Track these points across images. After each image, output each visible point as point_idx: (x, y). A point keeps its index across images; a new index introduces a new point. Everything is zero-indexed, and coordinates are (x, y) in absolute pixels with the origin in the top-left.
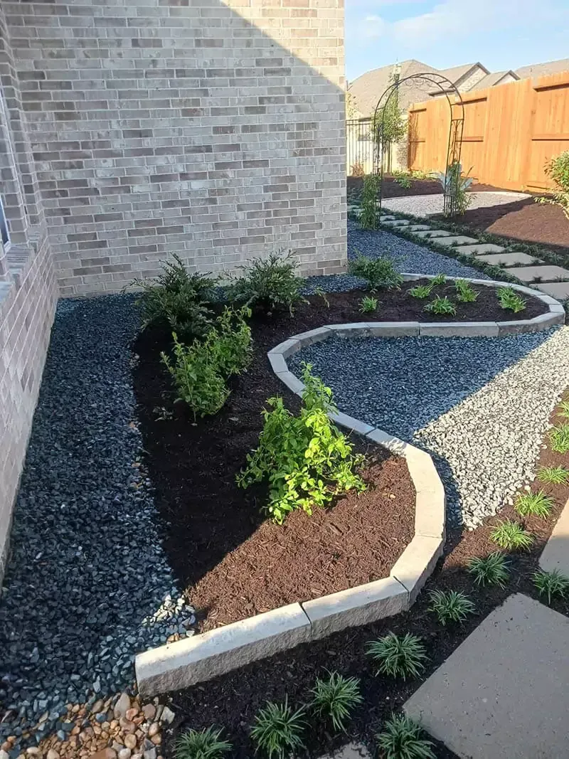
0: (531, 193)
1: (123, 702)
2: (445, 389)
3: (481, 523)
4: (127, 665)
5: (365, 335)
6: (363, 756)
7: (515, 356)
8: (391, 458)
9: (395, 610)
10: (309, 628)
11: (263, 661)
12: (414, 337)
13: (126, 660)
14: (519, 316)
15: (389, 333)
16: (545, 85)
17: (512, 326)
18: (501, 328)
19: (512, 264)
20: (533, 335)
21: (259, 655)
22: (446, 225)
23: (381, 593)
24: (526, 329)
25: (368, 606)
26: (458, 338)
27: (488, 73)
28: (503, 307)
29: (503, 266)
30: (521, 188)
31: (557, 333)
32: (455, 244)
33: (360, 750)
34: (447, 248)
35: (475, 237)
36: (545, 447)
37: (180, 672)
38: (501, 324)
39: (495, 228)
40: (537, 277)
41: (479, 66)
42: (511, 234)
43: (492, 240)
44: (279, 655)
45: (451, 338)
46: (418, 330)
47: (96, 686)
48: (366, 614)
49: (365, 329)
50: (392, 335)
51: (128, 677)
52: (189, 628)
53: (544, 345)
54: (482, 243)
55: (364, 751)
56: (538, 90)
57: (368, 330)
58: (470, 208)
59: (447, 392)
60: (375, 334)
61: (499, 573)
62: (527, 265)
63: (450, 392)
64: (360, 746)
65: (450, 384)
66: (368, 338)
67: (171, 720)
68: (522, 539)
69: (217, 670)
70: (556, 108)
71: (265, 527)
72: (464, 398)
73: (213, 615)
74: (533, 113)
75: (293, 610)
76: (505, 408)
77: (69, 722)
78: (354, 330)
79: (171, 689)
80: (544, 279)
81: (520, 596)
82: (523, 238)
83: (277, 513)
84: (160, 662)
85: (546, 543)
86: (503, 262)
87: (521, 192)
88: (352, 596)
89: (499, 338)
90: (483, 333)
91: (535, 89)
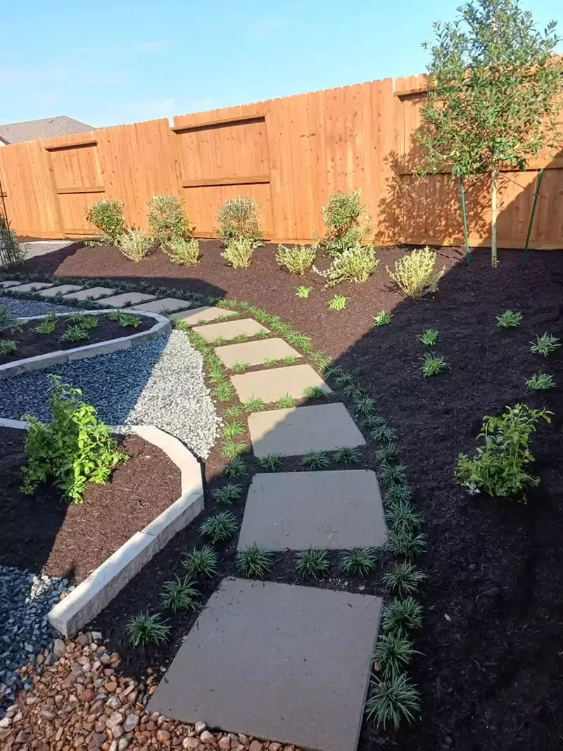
0: (72, 240)
1: (58, 645)
2: (122, 390)
3: (210, 452)
4: (44, 623)
5: (20, 372)
6: (234, 580)
7: (156, 356)
8: (127, 438)
9: (197, 512)
10: (156, 540)
11: (138, 575)
12: (65, 363)
13: (40, 622)
14: (140, 329)
15: (42, 365)
16: (56, 146)
17: (139, 337)
18: (132, 340)
19: (98, 296)
20: (156, 340)
21: (133, 574)
22: (12, 276)
23: (185, 504)
24: (150, 337)
25: (184, 513)
26: (102, 356)
28: (124, 325)
29: (92, 298)
30: (61, 236)
31: (172, 335)
32: (34, 290)
33: (231, 579)
34: (30, 294)
35: (47, 281)
36: (215, 401)
37: (90, 605)
38: (129, 337)
39: (61, 271)
40: (127, 301)
42: (80, 273)
43: (65, 281)
44: (145, 568)
45: (97, 356)
46: (67, 356)
47: (29, 648)
48: (184, 519)
49: (20, 366)
50: (45, 366)
51: (49, 631)
52: (67, 586)
53: (168, 345)
54: (59, 286)
55: (233, 578)
56: (50, 150)
57: (22, 367)
58: (28, 257)
59: (125, 391)
60: (29, 369)
61: (241, 467)
62: (111, 296)
63: (128, 391)
64: (229, 578)
65: (124, 386)
66: (24, 374)
67: (101, 637)
68: (241, 447)
69: (113, 594)
70: (71, 165)
71: (71, 509)
72: (141, 391)
73: (81, 571)
74: (51, 170)
75: (138, 537)
76: (174, 389)
77: (25, 679)
78: (8, 370)
79: (86, 623)
80: (133, 303)
81: (258, 475)
82: (91, 275)
83: (76, 496)
84: (72, 606)
85: (252, 447)
86: (90, 296)
87: (61, 239)
88: (169, 513)
89: (134, 348)
90: (120, 347)
91: (47, 149)
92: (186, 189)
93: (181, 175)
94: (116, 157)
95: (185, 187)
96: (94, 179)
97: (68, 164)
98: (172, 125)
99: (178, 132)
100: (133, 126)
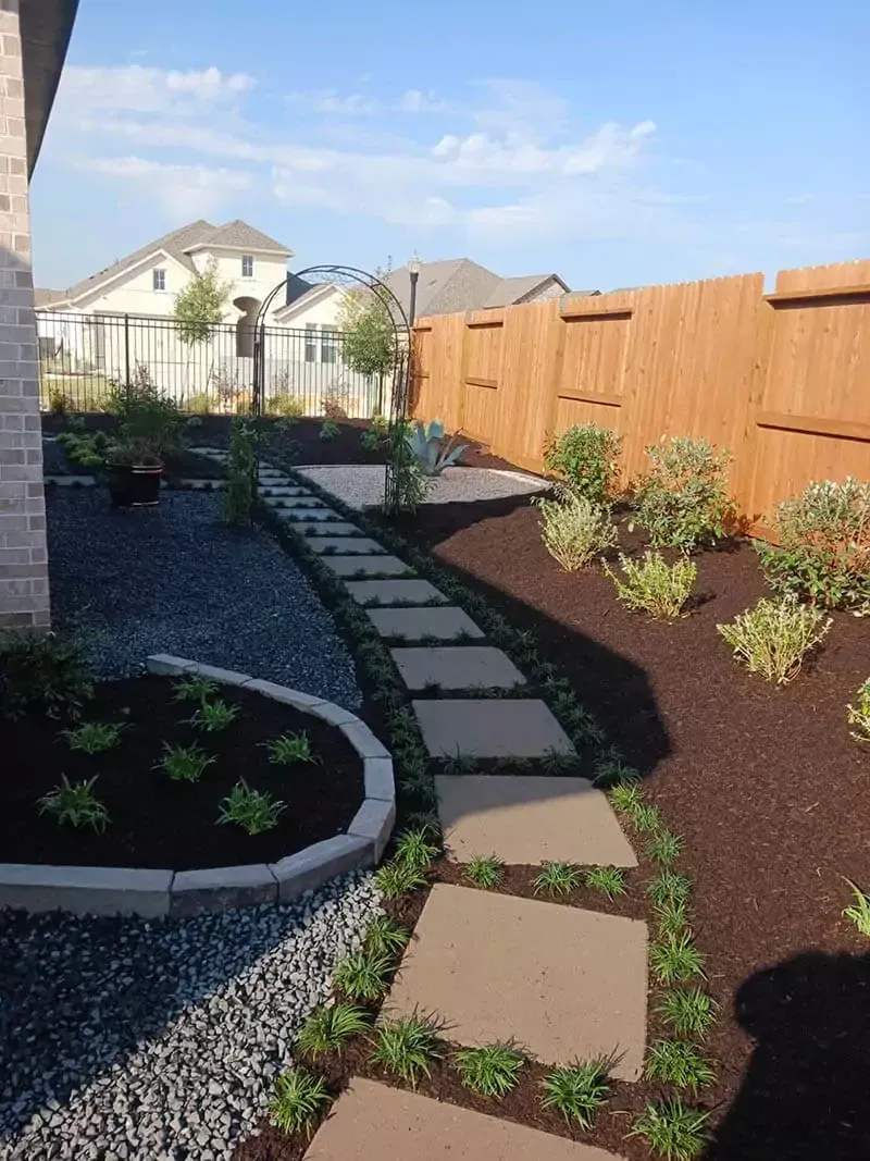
16: (575, 312)
27: (568, 291)
30: (544, 471)
41: (555, 279)
56: (567, 319)
70: (589, 350)
74: (560, 354)
91: (563, 318)
92: (761, 429)
93: (760, 398)
94: (654, 344)
95: (760, 425)
96: (614, 379)
97: (585, 346)
98: (770, 289)
99: (778, 304)
100: (697, 287)
